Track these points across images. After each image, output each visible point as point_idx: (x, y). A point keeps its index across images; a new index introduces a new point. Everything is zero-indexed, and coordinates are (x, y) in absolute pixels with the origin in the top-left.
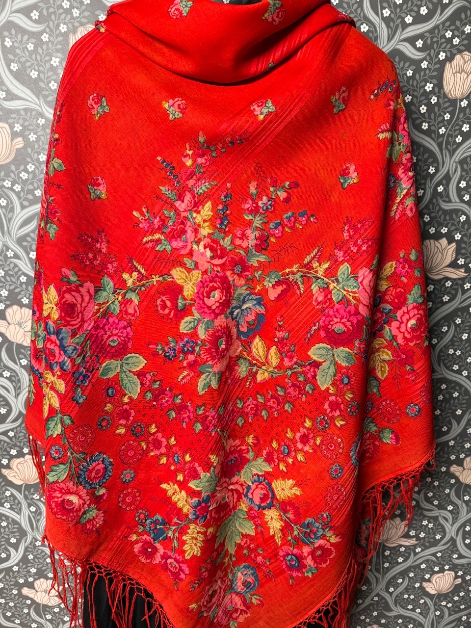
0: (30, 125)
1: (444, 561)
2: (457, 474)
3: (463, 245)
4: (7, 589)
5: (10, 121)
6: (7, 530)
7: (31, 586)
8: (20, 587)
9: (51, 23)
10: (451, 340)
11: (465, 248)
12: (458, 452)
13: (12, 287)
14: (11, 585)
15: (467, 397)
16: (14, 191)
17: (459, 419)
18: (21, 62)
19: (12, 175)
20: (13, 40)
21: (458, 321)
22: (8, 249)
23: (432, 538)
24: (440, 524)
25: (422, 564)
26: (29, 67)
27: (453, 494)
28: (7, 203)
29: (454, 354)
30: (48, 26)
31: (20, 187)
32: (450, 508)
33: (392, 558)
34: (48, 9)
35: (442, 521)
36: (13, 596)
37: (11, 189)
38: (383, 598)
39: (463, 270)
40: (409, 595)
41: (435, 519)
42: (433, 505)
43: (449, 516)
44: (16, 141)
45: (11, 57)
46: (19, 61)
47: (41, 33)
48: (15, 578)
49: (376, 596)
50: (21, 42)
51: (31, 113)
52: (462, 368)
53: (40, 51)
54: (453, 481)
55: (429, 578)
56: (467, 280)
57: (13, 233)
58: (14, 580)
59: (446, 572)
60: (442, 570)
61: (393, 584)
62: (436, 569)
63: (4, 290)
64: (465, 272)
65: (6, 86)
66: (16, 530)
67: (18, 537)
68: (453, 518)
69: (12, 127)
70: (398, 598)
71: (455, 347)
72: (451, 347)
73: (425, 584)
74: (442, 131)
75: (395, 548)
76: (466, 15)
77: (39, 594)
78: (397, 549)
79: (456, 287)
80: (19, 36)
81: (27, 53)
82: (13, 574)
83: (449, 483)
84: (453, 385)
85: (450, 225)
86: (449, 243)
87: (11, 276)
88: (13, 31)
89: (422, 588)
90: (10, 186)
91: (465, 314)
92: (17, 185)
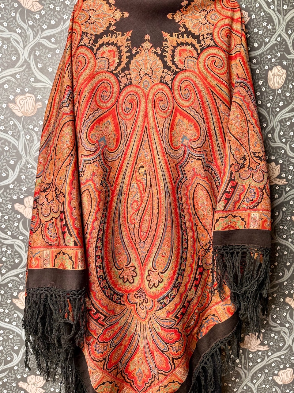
0: (46, 96)
1: (286, 361)
2: (290, 303)
3: (284, 166)
4: (9, 383)
5: (35, 93)
6: (13, 341)
7: (25, 380)
8: (17, 381)
9: (61, 44)
10: (281, 220)
11: (285, 168)
12: (290, 289)
13: (29, 185)
14: (12, 380)
15: (292, 255)
16: (34, 131)
17: (288, 268)
18: (43, 63)
19: (34, 122)
20: (40, 52)
21: (284, 209)
22: (28, 163)
23: (277, 346)
24: (282, 337)
25: (272, 363)
26: (48, 66)
27: (288, 316)
28: (30, 138)
29: (283, 228)
30: (60, 46)
31: (38, 129)
32: (287, 325)
33: (254, 359)
34: (60, 37)
35: (282, 334)
36: (12, 387)
37: (33, 130)
38: (250, 387)
39: (285, 180)
40: (266, 385)
41: (279, 332)
42: (277, 323)
43: (287, 331)
44: (38, 104)
45: (38, 60)
46: (42, 63)
47: (56, 49)
48: (15, 374)
49: (245, 386)
50: (44, 53)
51: (47, 89)
52: (288, 237)
53: (54, 58)
54: (288, 308)
55: (277, 373)
56: (287, 186)
57: (32, 154)
58: (14, 376)
59: (288, 369)
60: (285, 368)
61: (255, 377)
62: (282, 367)
63: (24, 187)
64: (286, 181)
65: (35, 75)
66: (18, 341)
67: (19, 346)
68: (289, 332)
69: (36, 96)
70: (259, 388)
71: (283, 225)
72: (281, 224)
73: (275, 378)
74: (269, 105)
75: (255, 352)
76: (277, 47)
77: (30, 386)
78: (257, 353)
79: (282, 189)
80: (44, 50)
81: (47, 59)
82: (14, 372)
83: (286, 309)
84: (284, 247)
85: (276, 155)
86: (276, 165)
87: (29, 179)
88: (41, 48)
89: (273, 380)
90: (32, 128)
91: (288, 205)
92: (36, 128)
